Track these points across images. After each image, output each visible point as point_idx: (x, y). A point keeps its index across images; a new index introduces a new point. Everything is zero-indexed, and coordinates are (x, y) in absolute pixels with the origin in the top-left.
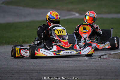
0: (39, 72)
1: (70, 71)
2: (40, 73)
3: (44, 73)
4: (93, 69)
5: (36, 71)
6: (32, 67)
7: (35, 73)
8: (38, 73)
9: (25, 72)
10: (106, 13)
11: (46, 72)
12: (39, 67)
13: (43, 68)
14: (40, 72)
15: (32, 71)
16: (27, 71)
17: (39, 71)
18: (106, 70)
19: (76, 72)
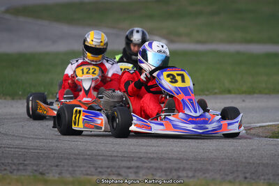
0: (110, 158)
1: (176, 159)
2: (113, 161)
3: (122, 161)
4: (223, 159)
5: (104, 156)
6: (93, 148)
7: (104, 160)
8: (108, 160)
9: (82, 157)
10: (222, 41)
11: (126, 159)
12: (108, 149)
13: (118, 152)
14: (113, 158)
15: (96, 155)
16: (86, 157)
17: (111, 156)
18: (251, 161)
19: (188, 162)
